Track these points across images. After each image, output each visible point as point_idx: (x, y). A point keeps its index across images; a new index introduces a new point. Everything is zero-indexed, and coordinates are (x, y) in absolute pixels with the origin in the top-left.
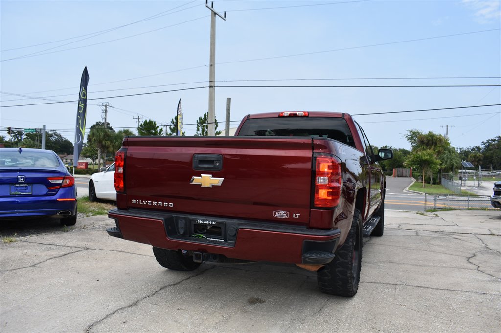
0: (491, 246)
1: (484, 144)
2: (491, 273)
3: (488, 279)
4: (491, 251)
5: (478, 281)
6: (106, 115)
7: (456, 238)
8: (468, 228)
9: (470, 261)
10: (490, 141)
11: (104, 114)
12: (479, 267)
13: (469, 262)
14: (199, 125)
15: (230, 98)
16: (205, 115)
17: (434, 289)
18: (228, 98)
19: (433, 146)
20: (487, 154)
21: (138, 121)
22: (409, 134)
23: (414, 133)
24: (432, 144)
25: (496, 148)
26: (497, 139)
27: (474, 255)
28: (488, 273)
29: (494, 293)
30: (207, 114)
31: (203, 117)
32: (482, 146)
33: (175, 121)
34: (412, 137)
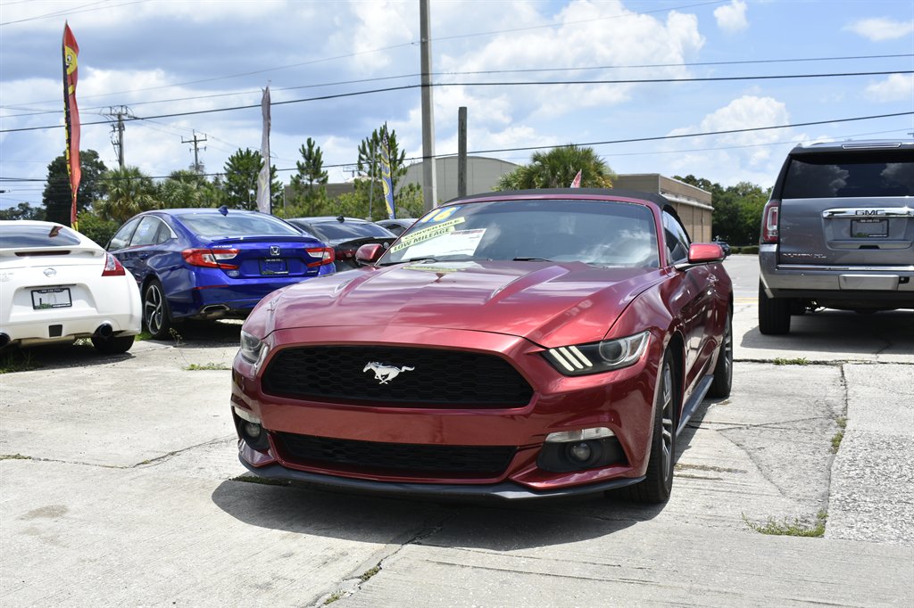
6: (121, 136)
11: (117, 134)
14: (364, 157)
15: (465, 108)
16: (375, 134)
18: (461, 108)
21: (194, 148)
30: (378, 132)
31: (371, 138)
33: (306, 147)
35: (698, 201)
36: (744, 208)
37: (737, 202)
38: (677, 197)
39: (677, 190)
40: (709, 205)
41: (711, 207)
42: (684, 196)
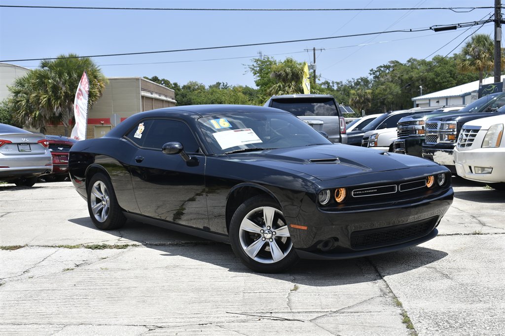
1: (374, 74)
10: (382, 69)
19: (293, 83)
20: (377, 91)
22: (255, 64)
23: (263, 62)
24: (292, 79)
25: (390, 80)
26: (392, 65)
34: (261, 70)
35: (166, 96)
36: (195, 101)
37: (190, 97)
38: (152, 94)
39: (152, 89)
40: (173, 99)
41: (174, 101)
42: (156, 93)
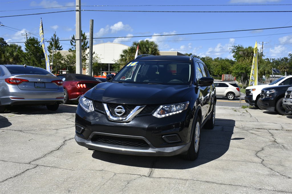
0: (279, 140)
2: (272, 167)
3: (268, 173)
4: (278, 145)
5: (259, 174)
7: (252, 133)
8: (265, 123)
9: (258, 154)
12: (263, 160)
13: (257, 156)
17: (218, 184)
22: (234, 48)
27: (263, 149)
28: (269, 166)
29: (269, 188)
32: (289, 57)
33: (53, 37)
